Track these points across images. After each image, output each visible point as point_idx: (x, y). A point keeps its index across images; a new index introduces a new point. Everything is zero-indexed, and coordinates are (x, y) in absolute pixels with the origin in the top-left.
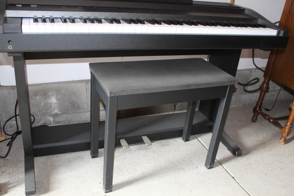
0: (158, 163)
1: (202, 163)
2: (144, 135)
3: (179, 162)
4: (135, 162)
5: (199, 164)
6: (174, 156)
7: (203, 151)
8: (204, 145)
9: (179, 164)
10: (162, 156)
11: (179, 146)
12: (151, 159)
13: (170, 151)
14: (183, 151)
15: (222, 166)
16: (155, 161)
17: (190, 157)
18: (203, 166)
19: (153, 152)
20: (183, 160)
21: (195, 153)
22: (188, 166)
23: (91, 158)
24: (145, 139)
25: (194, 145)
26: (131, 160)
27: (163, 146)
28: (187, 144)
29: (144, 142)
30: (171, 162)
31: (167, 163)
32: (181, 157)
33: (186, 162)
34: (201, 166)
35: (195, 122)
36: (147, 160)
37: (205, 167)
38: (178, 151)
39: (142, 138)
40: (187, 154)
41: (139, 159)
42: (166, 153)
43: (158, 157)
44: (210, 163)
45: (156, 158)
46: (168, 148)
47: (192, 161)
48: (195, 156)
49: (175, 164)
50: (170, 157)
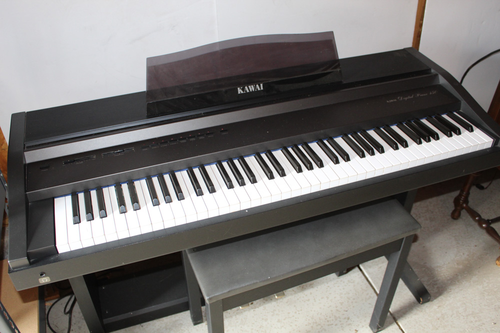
0: (296, 325)
1: (365, 321)
3: (328, 321)
4: (260, 327)
5: (361, 322)
6: (320, 308)
7: (367, 294)
8: (370, 279)
9: (328, 325)
10: (301, 310)
11: (328, 287)
12: (284, 320)
13: (314, 299)
14: (335, 297)
15: (397, 324)
16: (292, 323)
17: (346, 309)
18: (367, 327)
19: (287, 302)
20: (335, 316)
21: (354, 299)
22: (343, 330)
23: (192, 324)
25: (354, 282)
26: (253, 324)
27: (303, 288)
28: (341, 281)
30: (316, 323)
31: (310, 324)
32: (332, 311)
33: (340, 321)
34: (363, 326)
36: (279, 321)
37: (369, 328)
38: (328, 298)
40: (342, 304)
41: (266, 320)
42: (308, 305)
43: (296, 313)
45: (293, 316)
46: (311, 293)
47: (348, 319)
48: (353, 307)
49: (322, 327)
50: (315, 311)
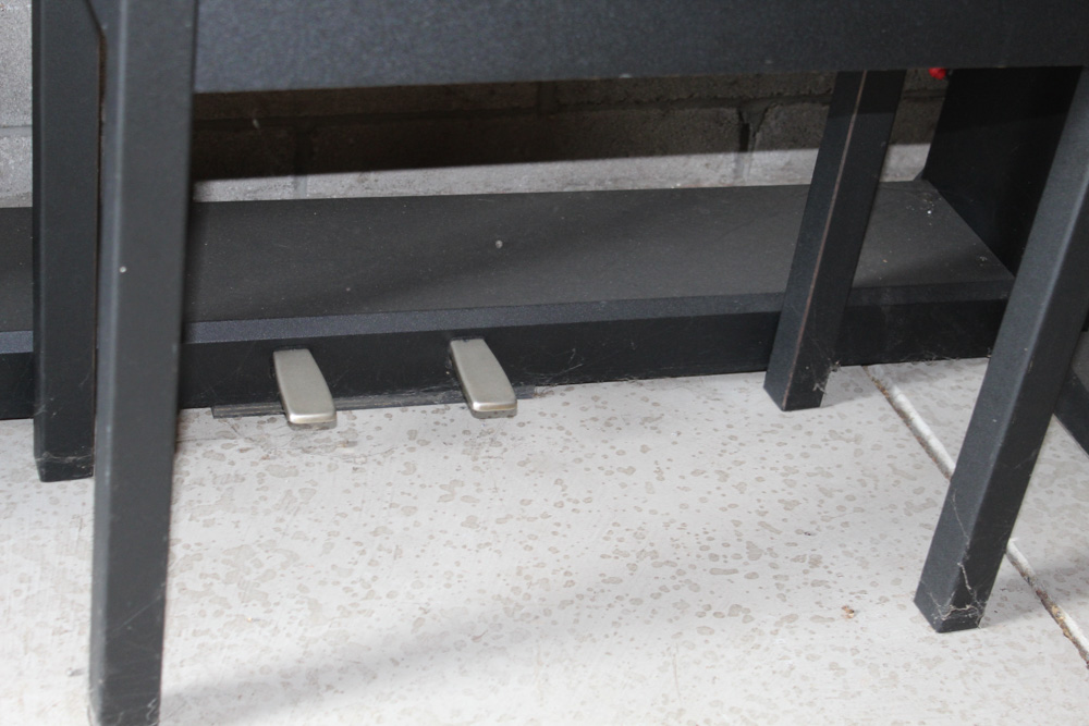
0: (554, 550)
1: (897, 581)
2: (466, 335)
3: (714, 557)
4: (375, 533)
5: (874, 584)
6: (684, 506)
7: (919, 491)
8: (935, 443)
9: (713, 572)
10: (588, 500)
11: (732, 438)
12: (498, 521)
13: (659, 471)
14: (759, 479)
15: (1055, 617)
16: (533, 537)
17: (811, 529)
18: (903, 607)
19: (523, 464)
20: (750, 545)
21: (851, 498)
22: (783, 598)
23: (36, 475)
24: (474, 361)
25: (857, 440)
26: (344, 515)
27: (608, 424)
28: (800, 427)
29: (461, 387)
30: (655, 554)
31: (627, 555)
32: (737, 524)
33: (774, 566)
34: (883, 600)
35: (876, 262)
36: (471, 522)
37: (915, 611)
38: (724, 476)
39: (451, 357)
40: (789, 506)
41: (410, 511)
42: (623, 485)
43: (561, 505)
44: (960, 587)
45: (545, 516)
46: (644, 449)
47: (815, 562)
48: (846, 524)
49: (681, 573)
50: (653, 512)
